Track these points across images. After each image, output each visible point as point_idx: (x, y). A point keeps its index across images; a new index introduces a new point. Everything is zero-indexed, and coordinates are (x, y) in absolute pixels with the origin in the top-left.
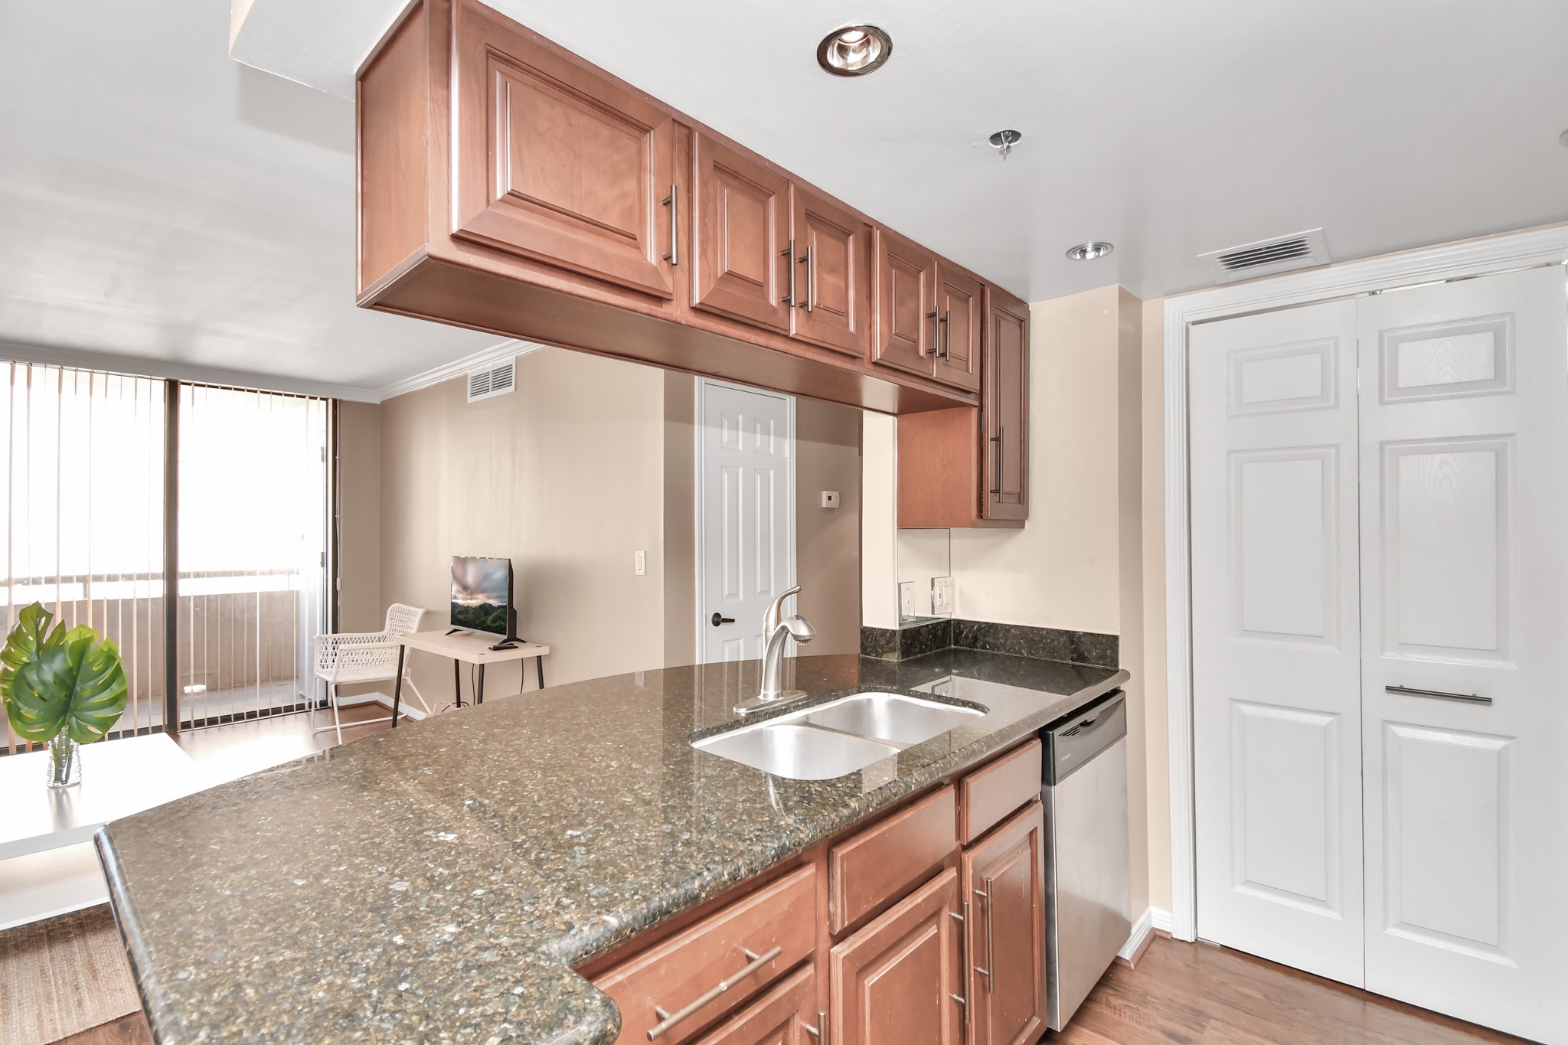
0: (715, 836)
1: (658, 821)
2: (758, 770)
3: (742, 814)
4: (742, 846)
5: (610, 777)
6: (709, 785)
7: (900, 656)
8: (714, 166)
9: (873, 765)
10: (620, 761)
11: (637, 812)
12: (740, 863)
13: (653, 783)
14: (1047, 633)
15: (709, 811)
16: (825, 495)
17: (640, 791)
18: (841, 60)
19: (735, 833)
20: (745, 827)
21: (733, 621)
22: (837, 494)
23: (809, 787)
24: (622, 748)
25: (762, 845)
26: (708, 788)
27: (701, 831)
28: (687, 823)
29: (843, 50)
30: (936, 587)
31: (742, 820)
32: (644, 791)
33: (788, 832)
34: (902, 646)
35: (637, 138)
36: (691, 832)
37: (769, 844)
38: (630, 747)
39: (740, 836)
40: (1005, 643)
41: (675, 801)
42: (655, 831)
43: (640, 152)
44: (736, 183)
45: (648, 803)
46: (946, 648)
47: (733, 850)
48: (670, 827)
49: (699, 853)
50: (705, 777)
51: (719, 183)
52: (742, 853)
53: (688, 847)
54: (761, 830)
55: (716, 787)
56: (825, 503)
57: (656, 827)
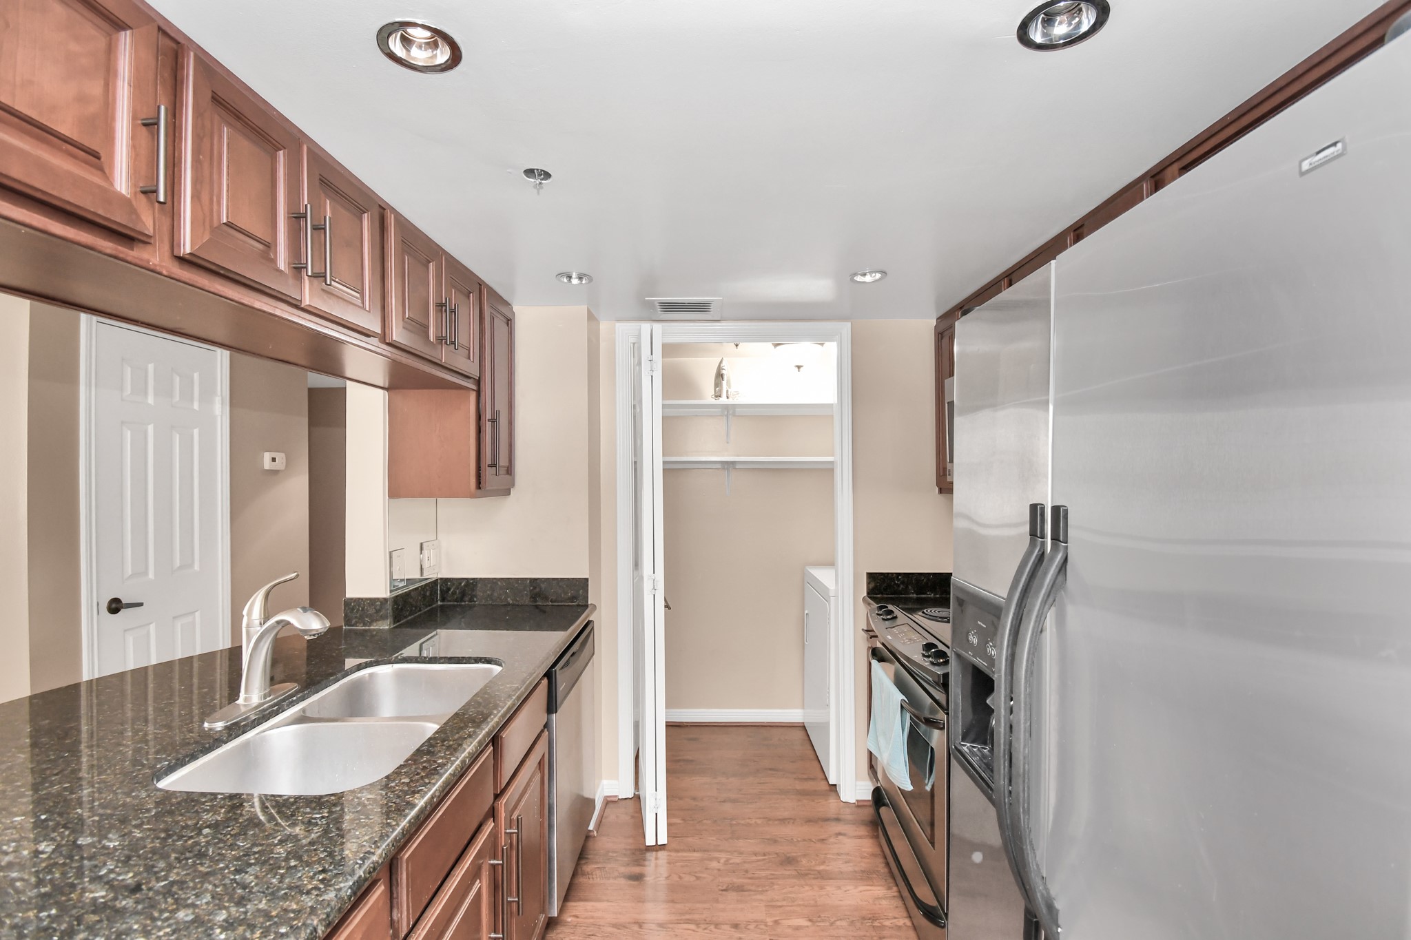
0: (264, 902)
1: (166, 910)
2: (280, 796)
3: (287, 859)
4: (308, 901)
5: (49, 870)
6: (220, 836)
7: (392, 622)
8: (213, 97)
9: (418, 750)
10: (53, 839)
11: (124, 908)
12: (315, 922)
13: (129, 858)
14: (530, 582)
15: (238, 871)
16: (267, 456)
17: (112, 876)
18: (404, 50)
19: (290, 888)
20: (299, 875)
21: (141, 604)
22: (283, 455)
23: (358, 798)
24: (46, 820)
25: (335, 889)
26: (221, 840)
27: (241, 902)
28: (213, 897)
29: (406, 41)
30: (425, 552)
31: (291, 868)
32: (119, 874)
33: (360, 862)
34: (394, 612)
35: (108, 33)
36: (226, 908)
37: (342, 885)
38: (61, 814)
39: (300, 890)
40: (492, 594)
41: (178, 874)
42: (169, 926)
43: (110, 51)
44: (238, 124)
45: (137, 888)
46: (434, 606)
47: (299, 911)
48: (190, 911)
49: (253, 932)
50: (208, 827)
51: (216, 118)
52: (313, 910)
53: (233, 930)
54: (324, 871)
55: (232, 835)
56: (267, 464)
57: (167, 919)
